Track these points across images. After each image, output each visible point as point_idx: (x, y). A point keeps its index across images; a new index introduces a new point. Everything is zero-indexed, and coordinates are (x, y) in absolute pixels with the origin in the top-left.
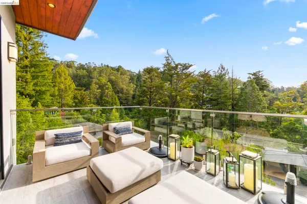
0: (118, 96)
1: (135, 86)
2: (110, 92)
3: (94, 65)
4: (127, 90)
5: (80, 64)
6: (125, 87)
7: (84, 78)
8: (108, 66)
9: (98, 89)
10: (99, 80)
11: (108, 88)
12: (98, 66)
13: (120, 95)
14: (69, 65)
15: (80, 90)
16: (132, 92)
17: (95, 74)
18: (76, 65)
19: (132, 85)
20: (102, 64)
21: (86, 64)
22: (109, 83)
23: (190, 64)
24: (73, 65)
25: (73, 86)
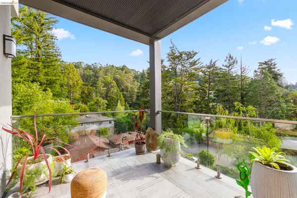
0: (123, 94)
1: (139, 84)
2: (115, 90)
3: (100, 65)
4: (131, 88)
5: (87, 64)
6: (129, 85)
7: (90, 77)
8: (113, 66)
9: (104, 87)
10: (104, 79)
11: (114, 86)
12: (103, 66)
13: (125, 93)
14: (77, 66)
15: (87, 85)
16: (136, 90)
17: (101, 73)
18: (83, 66)
19: (136, 83)
20: (107, 64)
21: (92, 64)
22: (114, 81)
23: (195, 51)
24: (80, 66)
25: (81, 82)
